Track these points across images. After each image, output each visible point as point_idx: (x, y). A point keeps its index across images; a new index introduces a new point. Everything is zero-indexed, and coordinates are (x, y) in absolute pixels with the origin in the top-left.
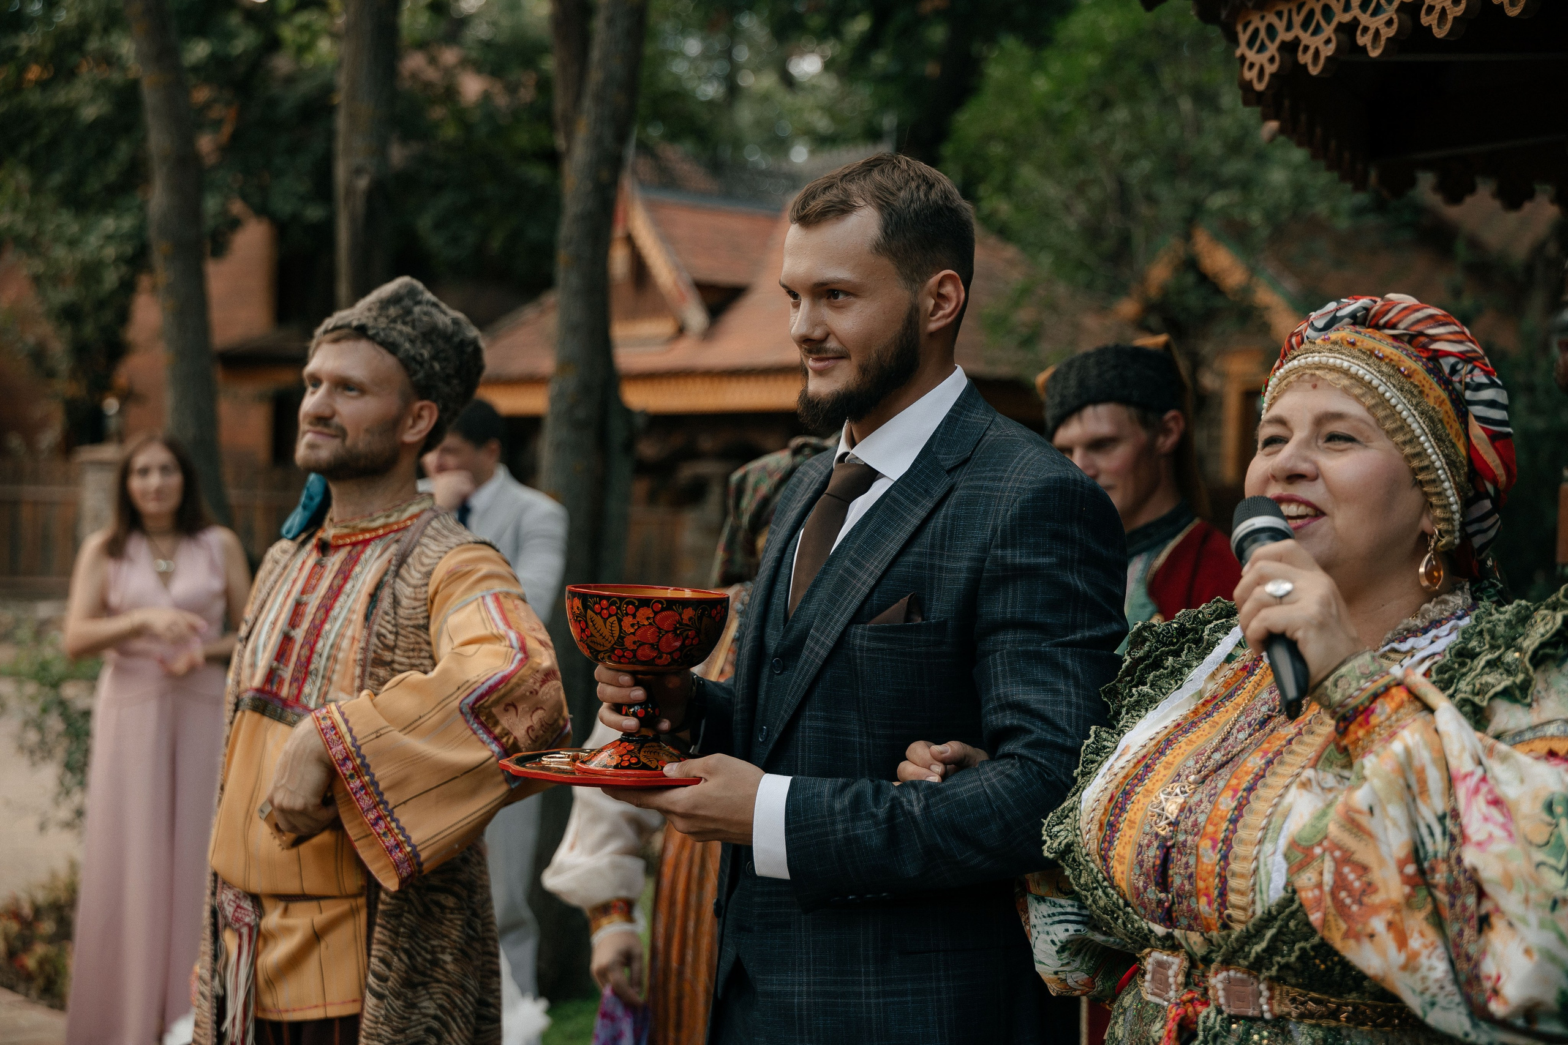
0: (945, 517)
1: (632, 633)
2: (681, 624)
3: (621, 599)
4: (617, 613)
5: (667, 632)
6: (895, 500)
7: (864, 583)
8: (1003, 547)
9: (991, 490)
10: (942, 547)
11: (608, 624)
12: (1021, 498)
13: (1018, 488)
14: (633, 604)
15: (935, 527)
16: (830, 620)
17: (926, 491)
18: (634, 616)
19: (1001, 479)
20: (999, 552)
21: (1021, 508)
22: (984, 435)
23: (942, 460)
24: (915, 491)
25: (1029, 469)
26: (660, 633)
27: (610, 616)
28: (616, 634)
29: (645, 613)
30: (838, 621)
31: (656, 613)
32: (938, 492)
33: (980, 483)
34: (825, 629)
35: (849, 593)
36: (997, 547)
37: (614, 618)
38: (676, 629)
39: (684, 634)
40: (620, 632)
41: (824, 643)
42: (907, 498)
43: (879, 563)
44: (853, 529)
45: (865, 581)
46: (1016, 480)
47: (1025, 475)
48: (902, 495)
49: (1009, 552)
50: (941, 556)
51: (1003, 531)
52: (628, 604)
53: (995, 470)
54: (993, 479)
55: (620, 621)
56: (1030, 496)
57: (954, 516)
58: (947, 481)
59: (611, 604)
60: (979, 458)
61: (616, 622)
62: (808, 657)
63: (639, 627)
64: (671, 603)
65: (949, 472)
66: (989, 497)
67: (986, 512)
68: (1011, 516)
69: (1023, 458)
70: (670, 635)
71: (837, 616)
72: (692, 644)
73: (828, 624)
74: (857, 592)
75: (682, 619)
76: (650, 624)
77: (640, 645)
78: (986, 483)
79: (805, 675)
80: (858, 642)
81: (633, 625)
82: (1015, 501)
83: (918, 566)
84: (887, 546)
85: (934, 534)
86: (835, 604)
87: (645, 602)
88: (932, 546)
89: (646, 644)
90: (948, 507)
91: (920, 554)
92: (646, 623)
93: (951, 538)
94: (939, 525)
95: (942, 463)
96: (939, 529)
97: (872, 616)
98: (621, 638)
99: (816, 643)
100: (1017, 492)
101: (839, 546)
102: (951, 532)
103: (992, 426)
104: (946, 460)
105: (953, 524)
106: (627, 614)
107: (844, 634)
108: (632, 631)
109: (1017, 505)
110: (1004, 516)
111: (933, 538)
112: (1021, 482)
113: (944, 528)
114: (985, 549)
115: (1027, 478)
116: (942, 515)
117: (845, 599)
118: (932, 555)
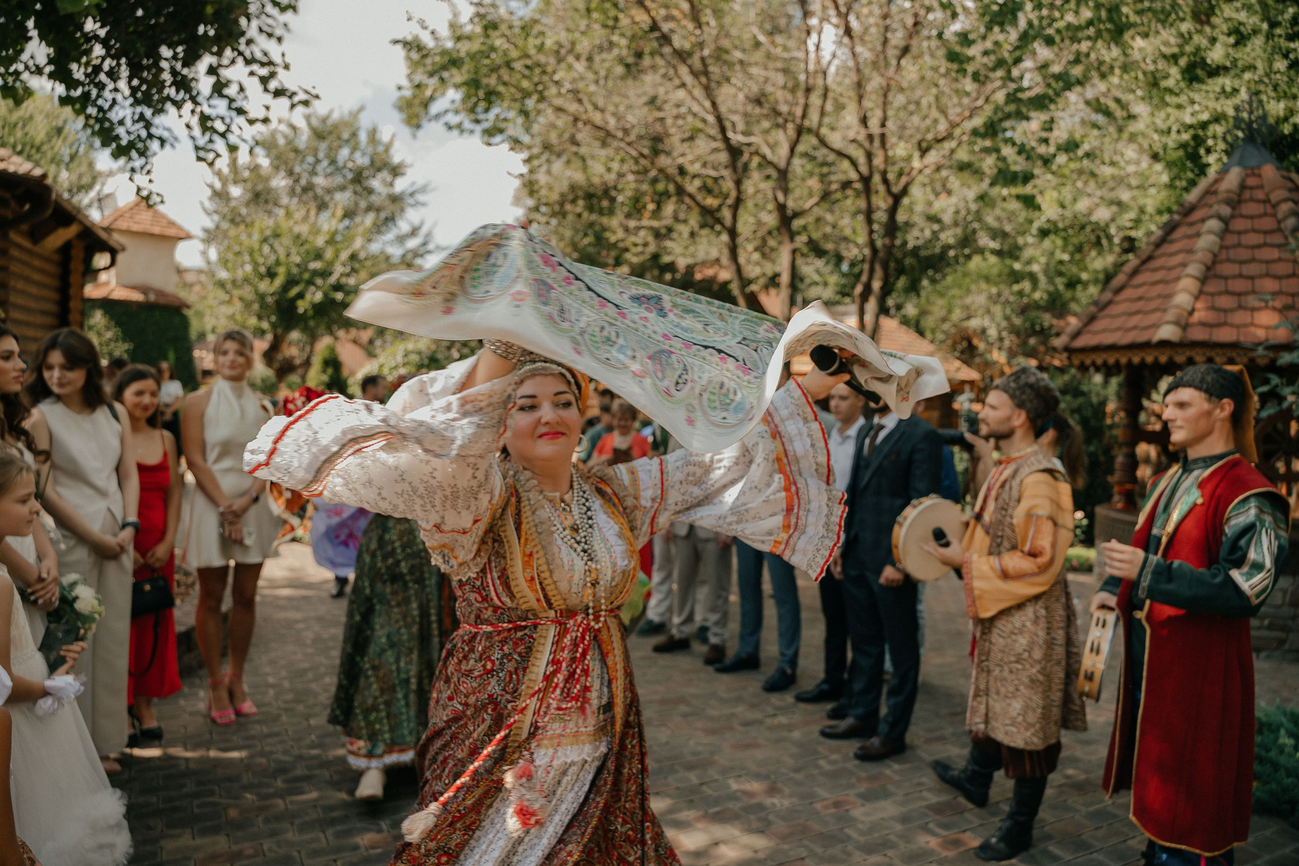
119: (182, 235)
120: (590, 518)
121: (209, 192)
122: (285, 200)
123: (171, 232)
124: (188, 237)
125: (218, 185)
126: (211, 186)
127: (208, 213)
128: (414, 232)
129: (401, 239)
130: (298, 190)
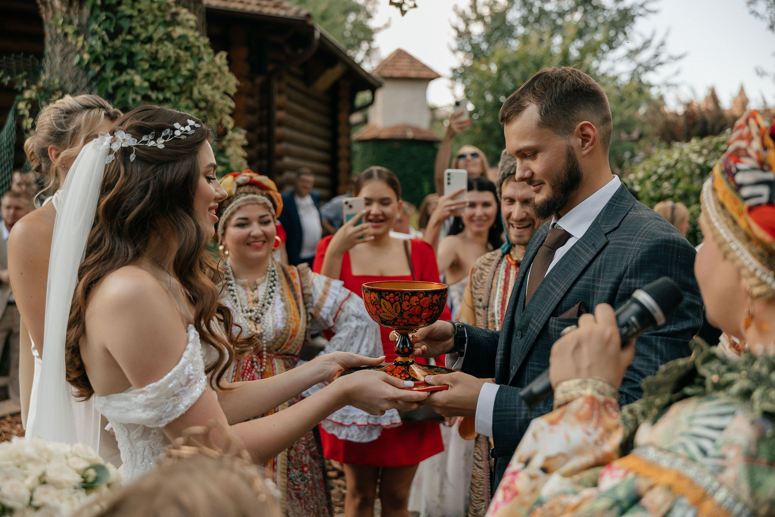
0: (601, 260)
1: (407, 310)
2: (432, 303)
3: (402, 292)
4: (399, 300)
5: (425, 308)
6: (577, 250)
7: (558, 295)
8: (630, 277)
9: (626, 245)
10: (599, 277)
11: (394, 306)
12: (642, 250)
13: (641, 245)
14: (408, 294)
15: (596, 265)
16: (541, 314)
17: (593, 245)
18: (409, 301)
19: (632, 240)
20: (628, 280)
21: (642, 257)
22: (627, 214)
23: (603, 228)
24: (588, 244)
25: (648, 234)
26: (422, 309)
27: (395, 301)
28: (399, 311)
29: (415, 298)
30: (544, 315)
31: (420, 299)
32: (599, 246)
33: (620, 241)
34: (538, 318)
35: (551, 300)
36: (627, 277)
37: (398, 302)
38: (430, 306)
39: (434, 309)
40: (401, 310)
41: (537, 326)
42: (584, 249)
43: (566, 284)
44: (556, 265)
45: (559, 293)
46: (640, 240)
47: (645, 237)
48: (581, 247)
49: (633, 280)
50: (599, 281)
51: (631, 269)
52: (405, 295)
53: (630, 235)
54: (628, 239)
55: (401, 304)
56: (647, 249)
57: (606, 259)
58: (603, 240)
59: (396, 295)
60: (622, 227)
61: (399, 305)
62: (530, 333)
63: (411, 307)
64: (427, 293)
65: (606, 235)
66: (625, 249)
67: (622, 258)
68: (636, 261)
69: (645, 228)
70: (427, 309)
71: (544, 312)
72: (436, 313)
73: (540, 316)
74: (555, 300)
75: (433, 301)
76: (417, 305)
77: (412, 316)
78: (624, 242)
79: (528, 343)
80: (553, 326)
81: (408, 306)
82: (638, 252)
83: (586, 286)
84: (571, 275)
85: (595, 268)
86: (543, 305)
87: (414, 293)
88: (594, 276)
89: (414, 315)
90: (603, 255)
91: (587, 280)
92: (415, 304)
93: (604, 271)
94: (598, 264)
95: (603, 230)
96: (598, 268)
97: (562, 313)
98: (401, 313)
99: (534, 326)
100: (640, 247)
101: (549, 274)
102: (604, 268)
103: (632, 210)
104: (605, 228)
105: (605, 264)
106: (405, 300)
107: (547, 322)
108: (408, 309)
109: (639, 255)
110: (632, 261)
111: (595, 271)
112: (643, 242)
113: (601, 266)
114: (620, 278)
115: (646, 239)
116: (599, 260)
117: (549, 303)
118: (594, 280)
119: (433, 76)
120: (271, 297)
121: (454, 33)
122: (520, 30)
123: (424, 74)
124: (438, 76)
125: (462, 27)
126: (457, 29)
127: (454, 52)
128: (646, 44)
129: (633, 54)
130: (531, 19)
